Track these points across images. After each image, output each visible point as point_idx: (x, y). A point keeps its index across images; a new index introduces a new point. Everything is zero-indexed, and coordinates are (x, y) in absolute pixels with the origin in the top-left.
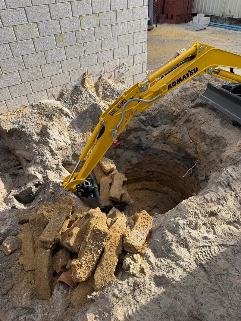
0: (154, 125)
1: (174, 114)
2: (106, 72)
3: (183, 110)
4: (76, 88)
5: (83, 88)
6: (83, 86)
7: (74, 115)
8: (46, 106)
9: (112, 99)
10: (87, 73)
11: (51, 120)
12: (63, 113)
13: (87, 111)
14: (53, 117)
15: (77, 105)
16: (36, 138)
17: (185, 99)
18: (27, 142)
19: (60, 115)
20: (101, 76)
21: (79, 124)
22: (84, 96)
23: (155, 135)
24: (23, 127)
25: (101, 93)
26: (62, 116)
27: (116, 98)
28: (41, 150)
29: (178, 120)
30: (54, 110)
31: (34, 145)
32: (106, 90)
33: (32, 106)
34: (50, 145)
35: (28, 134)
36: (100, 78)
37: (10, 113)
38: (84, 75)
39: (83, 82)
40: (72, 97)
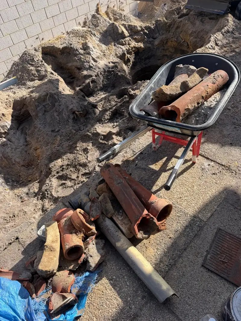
0: (154, 37)
1: (167, 25)
2: (112, 2)
3: (174, 20)
4: (94, 16)
5: (98, 15)
6: (98, 14)
7: (99, 35)
8: (78, 31)
9: (121, 20)
10: (99, 3)
11: (86, 38)
12: (92, 34)
13: (107, 31)
14: (86, 37)
15: (99, 28)
16: (82, 51)
17: (172, 13)
18: (76, 55)
19: (90, 35)
20: (109, 5)
21: (104, 41)
22: (102, 21)
23: (156, 44)
24: (71, 44)
25: (112, 18)
26: (91, 36)
27: (124, 19)
28: (87, 59)
29: (171, 28)
30: (86, 32)
31: (82, 56)
32: (115, 15)
33: (68, 33)
34: (92, 55)
35: (75, 49)
36: (108, 7)
37: (54, 39)
38: (98, 4)
39: (97, 11)
40: (92, 23)
